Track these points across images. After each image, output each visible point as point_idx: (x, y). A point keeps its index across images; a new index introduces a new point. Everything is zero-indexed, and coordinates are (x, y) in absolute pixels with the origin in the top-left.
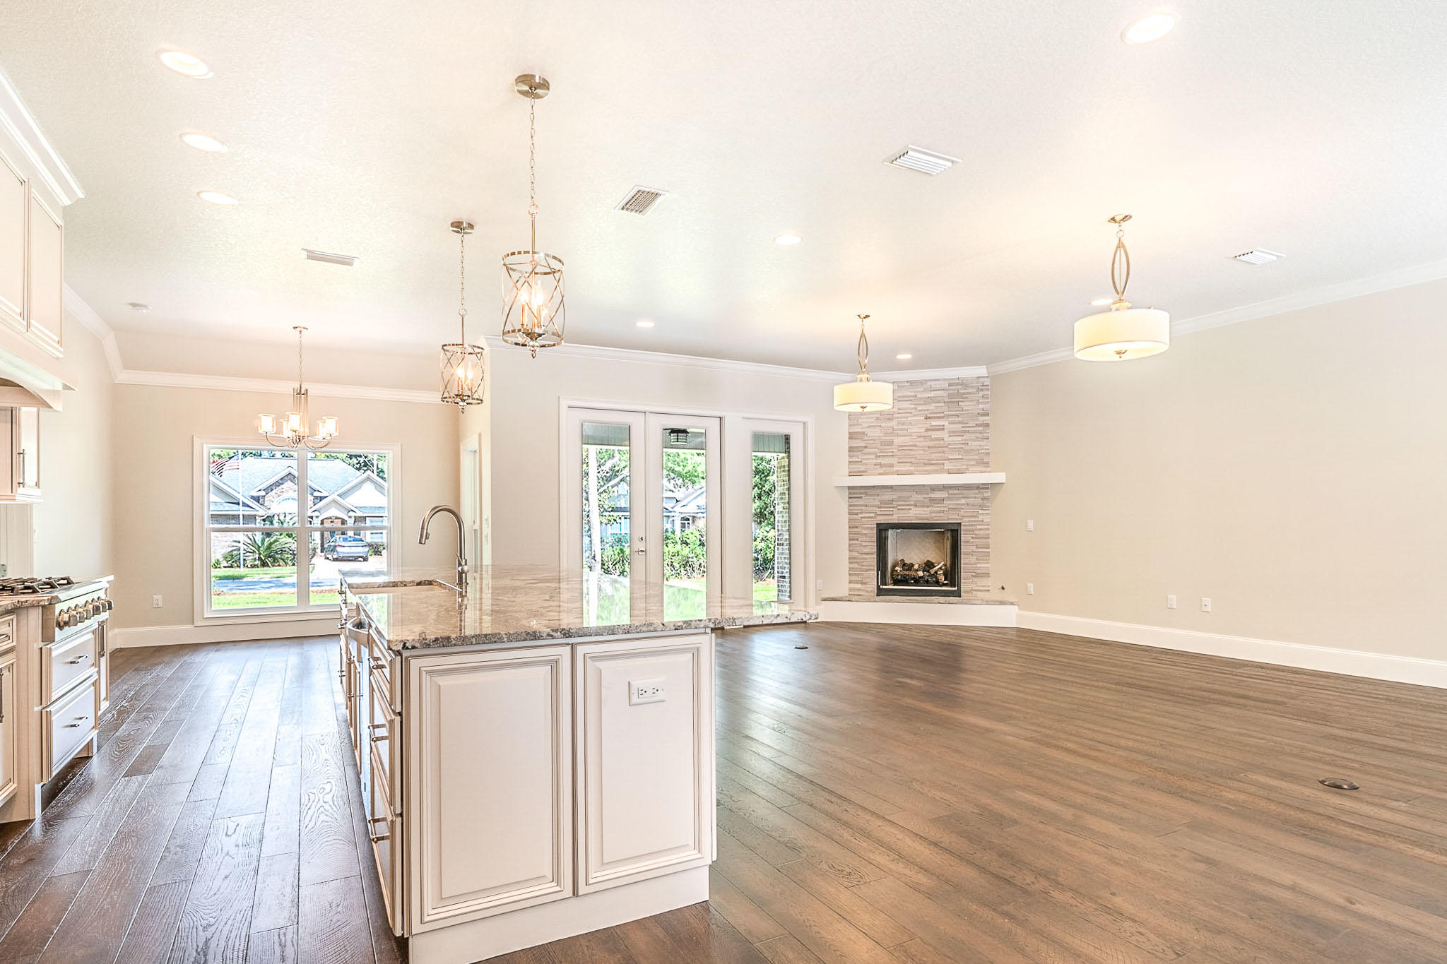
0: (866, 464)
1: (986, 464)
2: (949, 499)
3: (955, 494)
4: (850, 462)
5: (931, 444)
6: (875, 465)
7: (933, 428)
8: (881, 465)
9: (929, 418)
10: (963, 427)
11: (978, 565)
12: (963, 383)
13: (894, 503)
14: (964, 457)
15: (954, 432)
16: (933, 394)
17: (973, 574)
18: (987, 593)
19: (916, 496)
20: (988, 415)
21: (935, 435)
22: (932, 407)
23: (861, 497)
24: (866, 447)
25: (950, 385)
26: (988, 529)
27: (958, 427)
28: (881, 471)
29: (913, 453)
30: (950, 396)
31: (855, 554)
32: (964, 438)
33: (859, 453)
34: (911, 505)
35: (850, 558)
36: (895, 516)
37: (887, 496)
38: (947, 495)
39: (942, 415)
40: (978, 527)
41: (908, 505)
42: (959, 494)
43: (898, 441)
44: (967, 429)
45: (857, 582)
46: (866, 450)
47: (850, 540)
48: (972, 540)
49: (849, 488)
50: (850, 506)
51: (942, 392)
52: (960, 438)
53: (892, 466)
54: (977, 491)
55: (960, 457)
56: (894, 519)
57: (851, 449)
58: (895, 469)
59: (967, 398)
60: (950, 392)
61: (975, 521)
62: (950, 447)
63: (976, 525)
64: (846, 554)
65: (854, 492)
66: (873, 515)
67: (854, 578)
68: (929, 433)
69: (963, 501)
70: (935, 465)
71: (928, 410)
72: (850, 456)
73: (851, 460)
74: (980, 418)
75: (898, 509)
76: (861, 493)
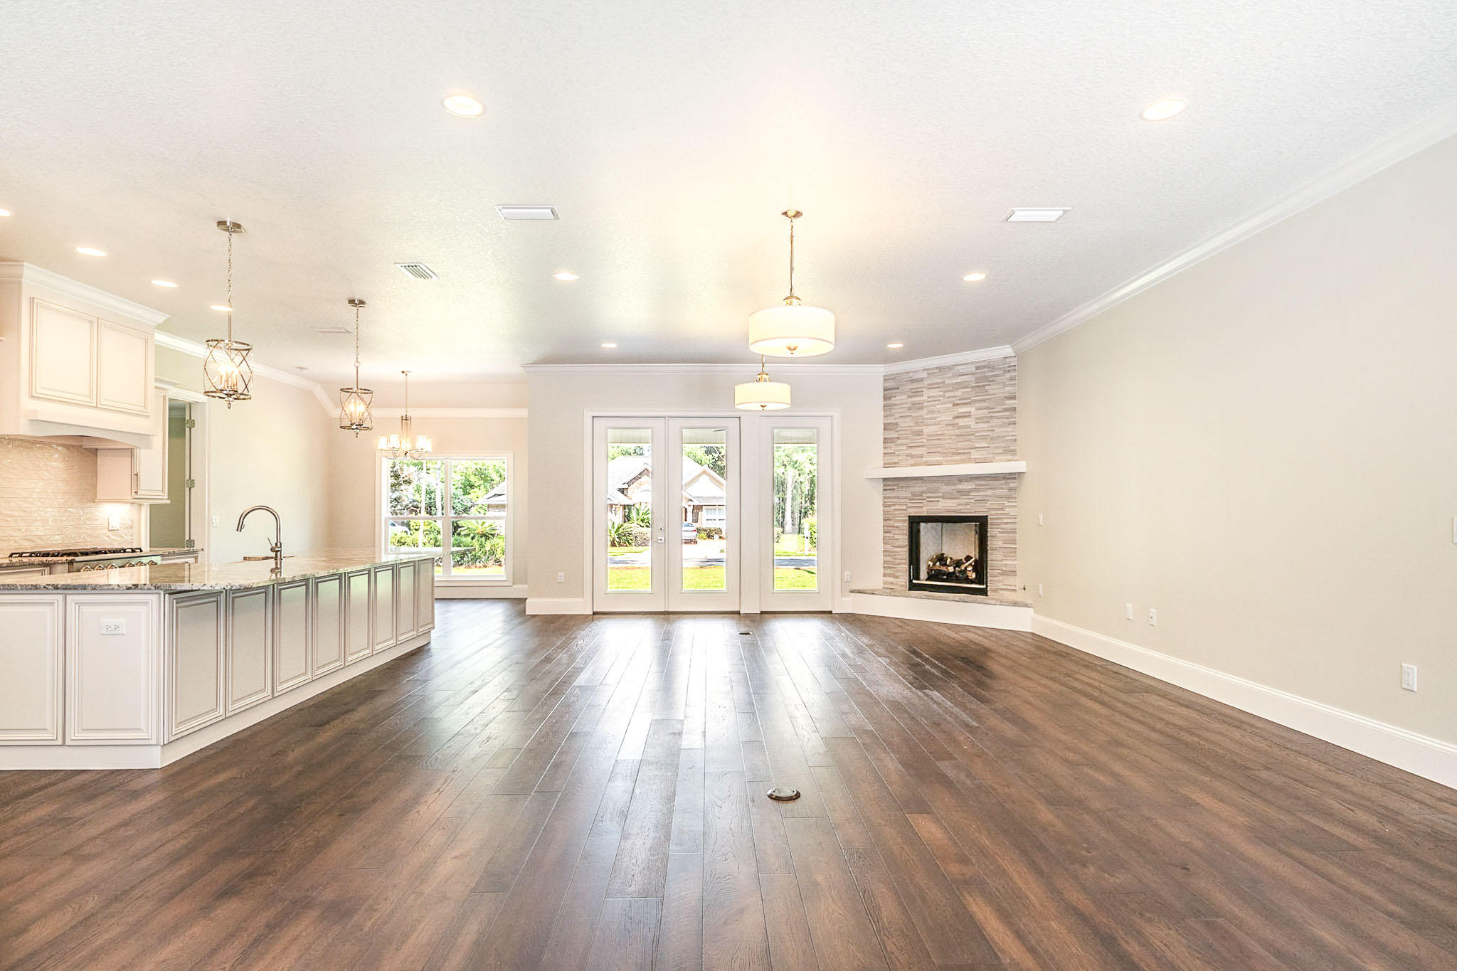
0: (898, 455)
1: (1013, 452)
2: (976, 490)
3: (982, 485)
4: (885, 454)
5: (958, 432)
6: (907, 456)
7: (960, 415)
8: (912, 456)
9: (957, 404)
10: (989, 413)
11: (1005, 562)
12: (990, 366)
13: (924, 495)
14: (990, 445)
15: (980, 418)
16: (960, 380)
17: (1000, 571)
18: (1013, 593)
19: (945, 487)
20: (1014, 398)
21: (961, 422)
22: (959, 393)
23: (894, 489)
24: (898, 438)
25: (977, 368)
26: (1015, 523)
27: (985, 413)
28: (912, 461)
29: (940, 442)
30: (977, 380)
31: (889, 547)
32: (990, 424)
33: (893, 444)
34: (939, 497)
35: (884, 551)
36: (925, 509)
37: (918, 488)
38: (974, 487)
39: (969, 401)
40: (1005, 521)
41: (937, 497)
42: (985, 485)
43: (926, 430)
44: (994, 415)
45: (890, 575)
46: (899, 441)
47: (884, 532)
48: (998, 535)
49: (885, 480)
50: (884, 498)
51: (970, 376)
52: (986, 425)
53: (921, 456)
54: (1004, 482)
55: (987, 445)
56: (924, 511)
57: (886, 441)
58: (925, 459)
59: (993, 381)
60: (977, 376)
61: (1003, 514)
62: (977, 434)
63: (1002, 518)
64: (881, 547)
65: (890, 484)
66: (904, 507)
67: (889, 571)
68: (957, 421)
69: (989, 493)
70: (961, 454)
71: (955, 397)
72: (885, 448)
73: (886, 452)
74: (1007, 402)
75: (928, 501)
76: (894, 485)
